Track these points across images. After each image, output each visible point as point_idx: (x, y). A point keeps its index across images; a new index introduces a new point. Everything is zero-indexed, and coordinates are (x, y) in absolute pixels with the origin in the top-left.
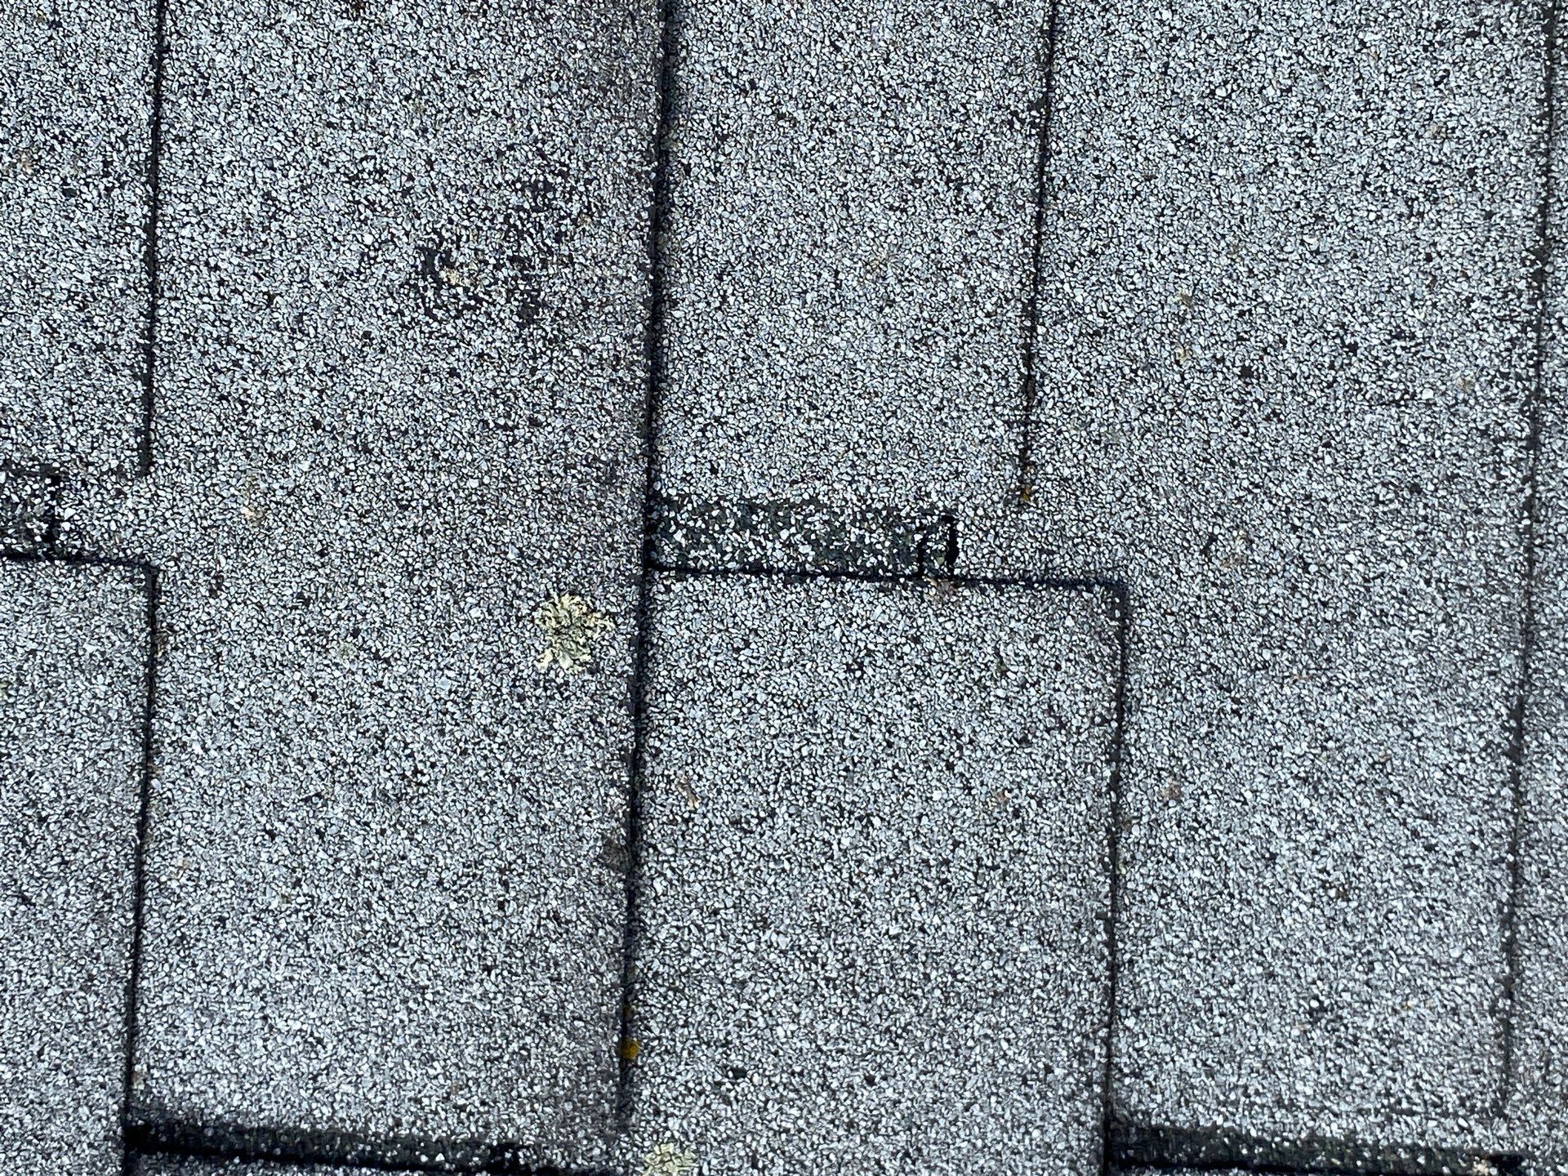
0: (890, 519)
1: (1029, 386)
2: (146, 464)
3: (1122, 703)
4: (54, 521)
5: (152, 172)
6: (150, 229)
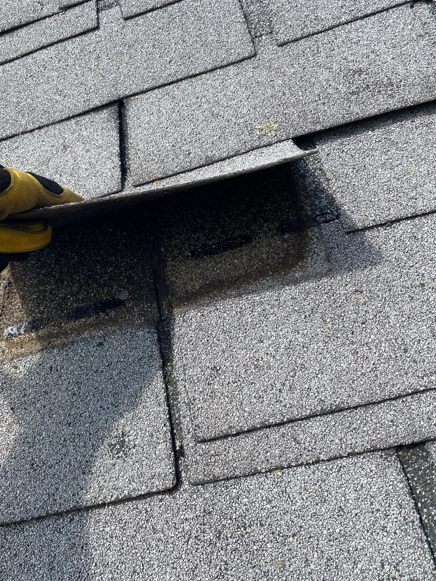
2: (281, 45)
4: (261, 36)
5: (355, 19)
6: (340, 24)
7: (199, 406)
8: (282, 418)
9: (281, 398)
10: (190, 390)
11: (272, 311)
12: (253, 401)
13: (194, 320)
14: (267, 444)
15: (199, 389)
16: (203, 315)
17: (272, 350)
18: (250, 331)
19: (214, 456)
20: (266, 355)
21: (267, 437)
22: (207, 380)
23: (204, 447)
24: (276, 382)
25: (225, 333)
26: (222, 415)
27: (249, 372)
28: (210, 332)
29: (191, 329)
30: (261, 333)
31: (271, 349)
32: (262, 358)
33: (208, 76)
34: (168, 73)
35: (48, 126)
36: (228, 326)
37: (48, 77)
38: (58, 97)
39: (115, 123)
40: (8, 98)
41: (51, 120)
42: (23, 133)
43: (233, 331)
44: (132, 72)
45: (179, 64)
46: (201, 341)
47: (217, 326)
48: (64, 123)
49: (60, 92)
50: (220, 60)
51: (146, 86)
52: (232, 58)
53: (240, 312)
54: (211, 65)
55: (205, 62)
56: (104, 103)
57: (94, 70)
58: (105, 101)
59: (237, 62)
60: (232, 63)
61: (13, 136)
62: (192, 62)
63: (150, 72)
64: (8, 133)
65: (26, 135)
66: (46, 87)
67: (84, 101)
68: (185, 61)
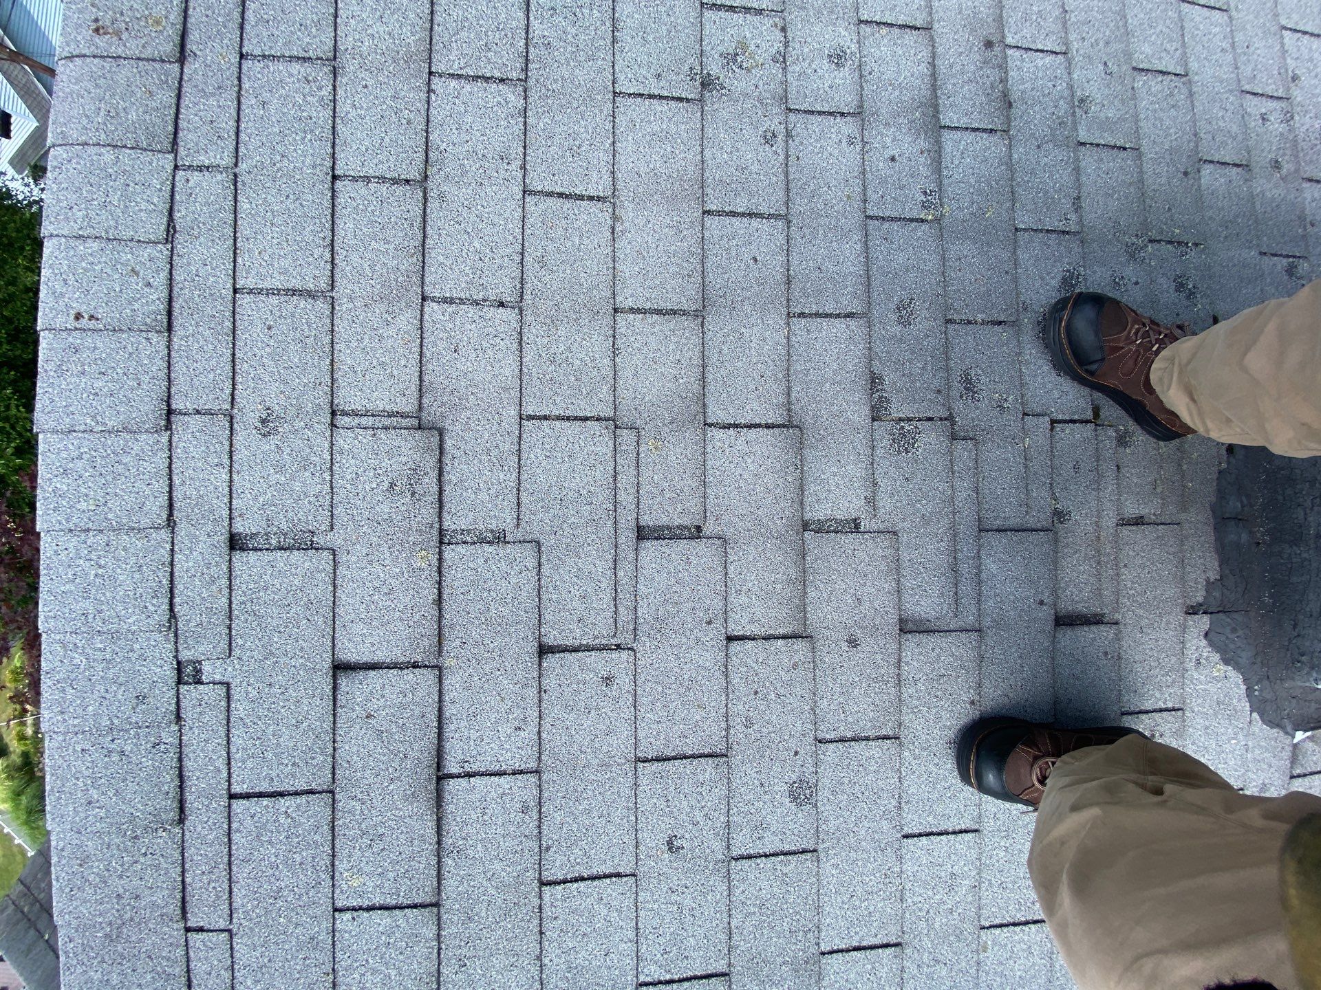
0: (492, 531)
1: (519, 504)
2: (332, 529)
3: (540, 565)
4: (312, 541)
5: (331, 469)
6: (331, 481)
7: (597, 633)
8: (613, 590)
9: (603, 587)
10: (587, 637)
11: (554, 582)
12: (601, 603)
13: (548, 630)
14: (624, 600)
15: (588, 632)
16: (546, 624)
18: (562, 597)
19: (624, 628)
21: (620, 599)
22: (584, 626)
23: (618, 633)
26: (605, 621)
28: (556, 621)
33: (339, 591)
34: (321, 623)
35: (334, 735)
36: (556, 609)
38: (304, 725)
39: (358, 673)
41: (329, 731)
42: (334, 758)
45: (314, 613)
48: (338, 719)
49: (299, 723)
50: (328, 579)
51: (328, 644)
54: (329, 587)
55: (324, 591)
56: (331, 683)
58: (329, 680)
60: (335, 570)
61: (333, 768)
62: (317, 602)
63: (312, 639)
64: (328, 772)
65: (337, 755)
67: (321, 700)
68: (314, 608)
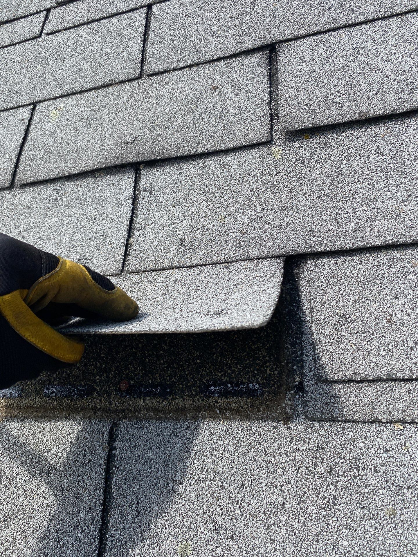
7: (324, 348)
8: (411, 374)
9: (412, 356)
10: (316, 332)
11: (412, 269)
12: (381, 353)
13: (326, 266)
14: (391, 396)
15: (325, 332)
16: (337, 263)
17: (408, 308)
18: (386, 285)
19: (334, 397)
20: (401, 312)
21: (392, 389)
22: (335, 325)
23: (325, 387)
24: (408, 339)
25: (359, 284)
26: (347, 361)
27: (380, 325)
28: (342, 281)
29: (322, 274)
30: (398, 290)
31: (406, 306)
32: (395, 314)
33: (368, 26)
34: (326, 20)
35: (198, 64)
36: (362, 278)
37: (203, 18)
38: (210, 38)
39: (265, 68)
40: (163, 35)
41: (202, 59)
42: (174, 70)
43: (367, 283)
44: (287, 17)
45: (338, 11)
46: (332, 288)
47: (351, 276)
48: (215, 64)
49: (213, 33)
50: (383, 10)
51: (301, 32)
52: (398, 9)
53: (377, 266)
54: (373, 15)
55: (367, 12)
56: (256, 46)
57: (249, 13)
58: (258, 44)
59: (401, 14)
60: (396, 15)
61: (165, 72)
62: (352, 10)
63: (306, 18)
64: (160, 68)
65: (176, 72)
66: (200, 27)
67: (236, 43)
68: (345, 9)
